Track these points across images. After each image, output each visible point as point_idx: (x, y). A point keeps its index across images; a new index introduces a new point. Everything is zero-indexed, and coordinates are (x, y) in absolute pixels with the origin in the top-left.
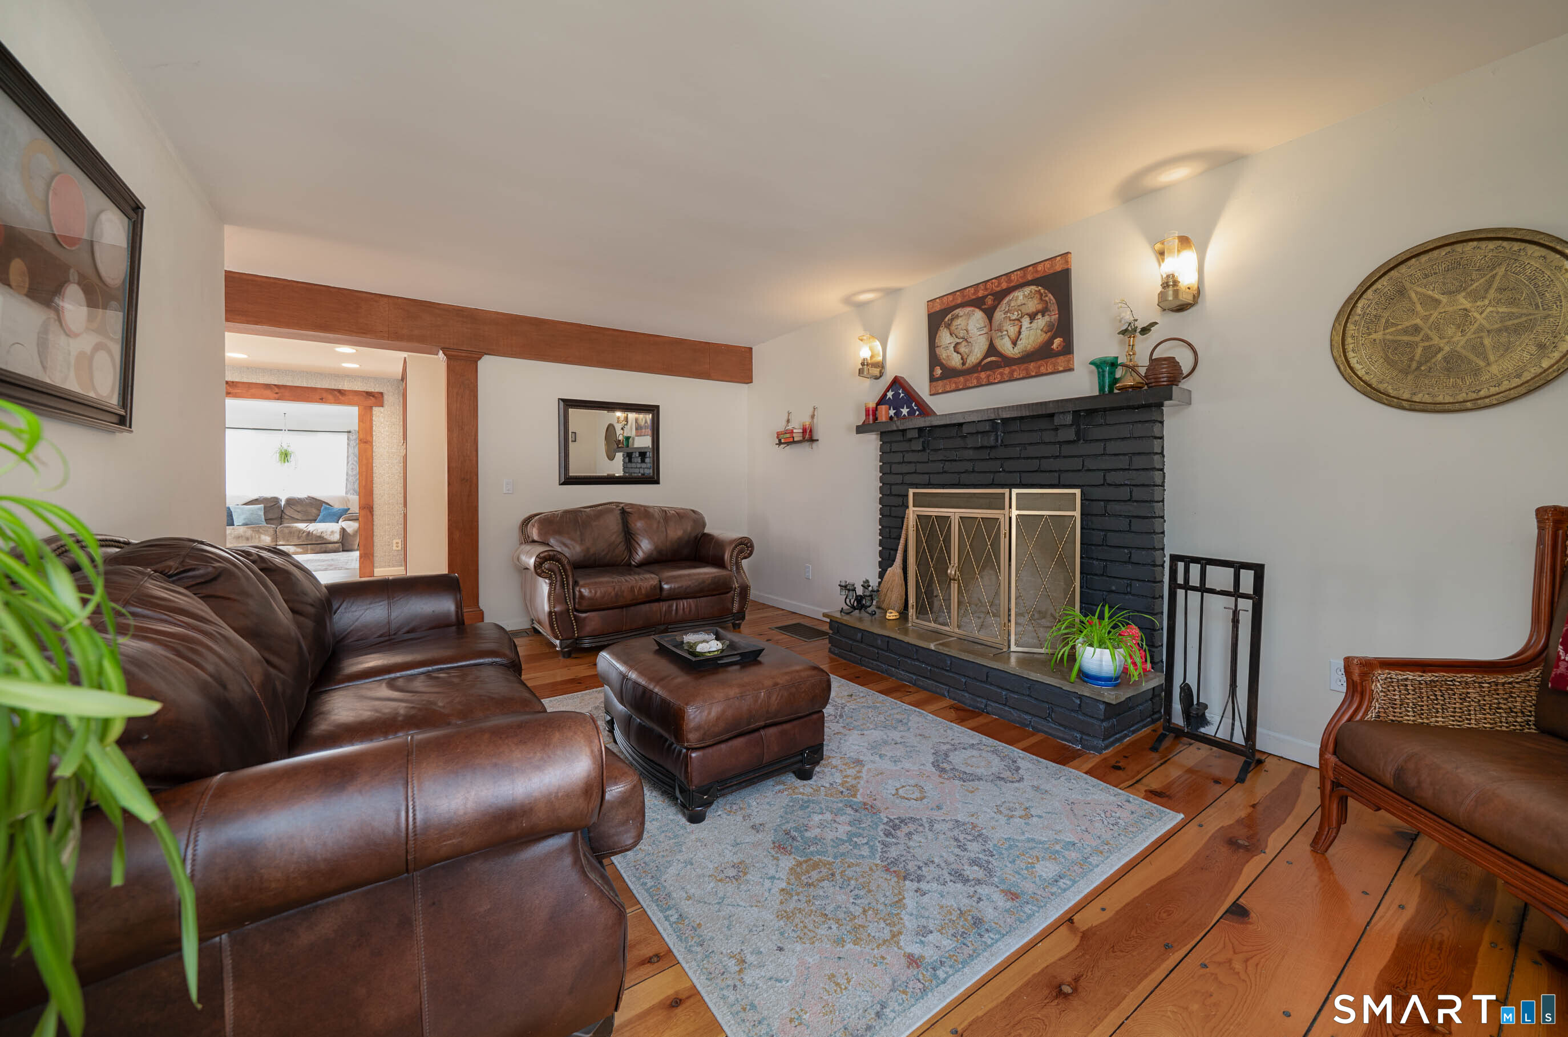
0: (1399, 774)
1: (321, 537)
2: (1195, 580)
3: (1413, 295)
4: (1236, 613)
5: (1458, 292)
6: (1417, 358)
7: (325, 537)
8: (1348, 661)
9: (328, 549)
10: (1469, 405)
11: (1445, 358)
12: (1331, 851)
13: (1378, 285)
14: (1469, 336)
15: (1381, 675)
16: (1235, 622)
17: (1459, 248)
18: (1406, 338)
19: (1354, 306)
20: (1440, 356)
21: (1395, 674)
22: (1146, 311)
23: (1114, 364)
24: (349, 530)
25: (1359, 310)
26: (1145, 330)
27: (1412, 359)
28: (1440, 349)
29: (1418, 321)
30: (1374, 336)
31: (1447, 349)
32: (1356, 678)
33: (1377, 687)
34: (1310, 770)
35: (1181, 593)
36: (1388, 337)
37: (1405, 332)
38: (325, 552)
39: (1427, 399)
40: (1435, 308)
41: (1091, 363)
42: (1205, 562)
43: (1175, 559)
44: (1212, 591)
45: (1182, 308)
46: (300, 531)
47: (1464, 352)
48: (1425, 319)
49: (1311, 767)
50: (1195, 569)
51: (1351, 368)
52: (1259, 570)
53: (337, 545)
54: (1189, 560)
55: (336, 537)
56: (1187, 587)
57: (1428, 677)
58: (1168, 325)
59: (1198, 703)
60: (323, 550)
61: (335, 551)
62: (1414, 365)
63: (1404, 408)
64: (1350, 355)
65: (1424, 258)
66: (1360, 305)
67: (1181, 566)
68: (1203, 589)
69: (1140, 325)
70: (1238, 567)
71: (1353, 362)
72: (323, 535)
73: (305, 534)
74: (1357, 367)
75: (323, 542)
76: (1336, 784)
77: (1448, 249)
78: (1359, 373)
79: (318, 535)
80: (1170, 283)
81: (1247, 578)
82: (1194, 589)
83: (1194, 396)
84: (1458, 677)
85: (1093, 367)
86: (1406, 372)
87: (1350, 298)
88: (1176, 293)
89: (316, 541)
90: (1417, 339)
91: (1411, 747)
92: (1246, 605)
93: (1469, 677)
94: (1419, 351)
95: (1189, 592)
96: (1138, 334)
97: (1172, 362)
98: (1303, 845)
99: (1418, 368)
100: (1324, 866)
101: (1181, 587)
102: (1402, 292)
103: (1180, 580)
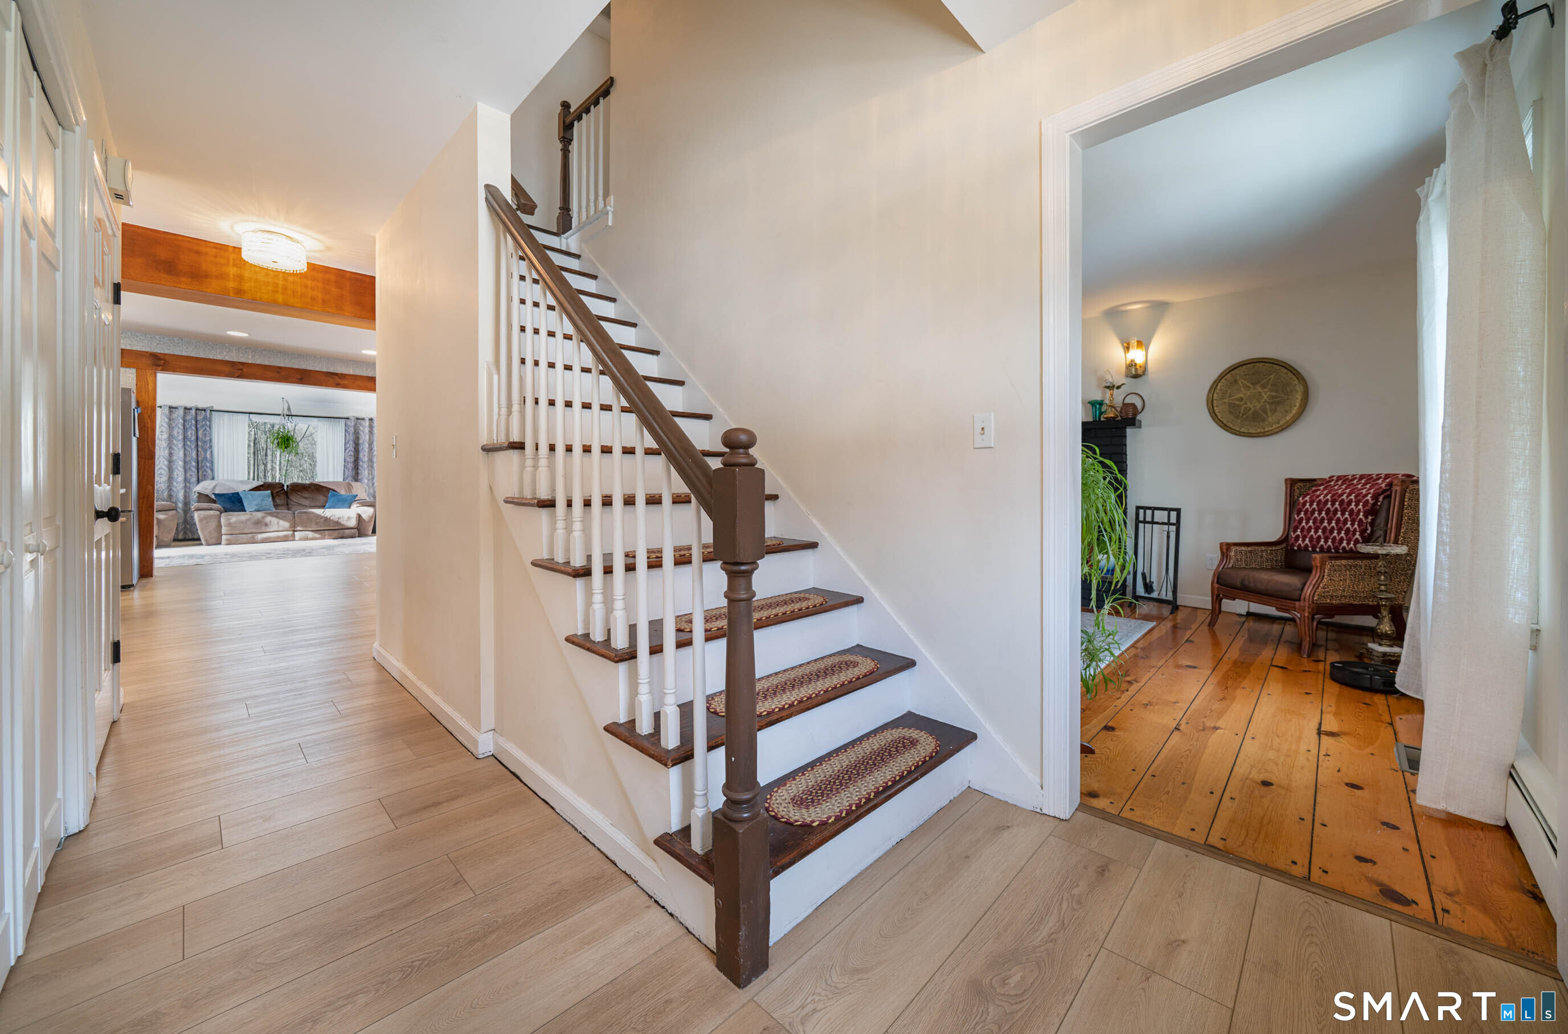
0: (1242, 583)
1: (337, 523)
2: (1149, 518)
3: (1241, 384)
4: (1168, 533)
5: (1257, 384)
6: (1242, 411)
7: (342, 522)
8: (1221, 544)
9: (345, 535)
10: (1261, 434)
11: (1253, 414)
12: (1216, 626)
13: (1226, 377)
14: (1262, 404)
15: (1233, 549)
16: (1168, 537)
17: (1257, 364)
18: (1238, 403)
19: (1217, 385)
20: (1250, 412)
21: (1238, 548)
22: (1119, 379)
23: (1101, 404)
24: (365, 516)
25: (1219, 387)
26: (1118, 387)
27: (1240, 412)
28: (1250, 409)
29: (1242, 395)
30: (1224, 400)
31: (1253, 409)
32: (1225, 551)
33: (1232, 554)
34: (1199, 611)
35: (1141, 525)
36: (1231, 401)
37: (1237, 399)
38: (342, 537)
39: (1246, 431)
40: (1249, 390)
41: (1089, 403)
42: (1154, 509)
43: (1138, 508)
44: (1157, 523)
45: (1136, 376)
46: (318, 516)
47: (1260, 411)
48: (1245, 394)
49: (1198, 608)
50: (1149, 512)
51: (1215, 414)
52: (1178, 511)
53: (353, 531)
54: (1145, 508)
55: (353, 523)
56: (1145, 522)
57: (1250, 549)
58: (1130, 385)
59: (1150, 581)
60: (341, 535)
61: (352, 537)
62: (1241, 415)
63: (1237, 434)
64: (1215, 408)
65: (1244, 367)
66: (1219, 385)
67: (1141, 511)
68: (1153, 522)
69: (1117, 385)
70: (1169, 510)
71: (1217, 411)
72: (341, 521)
73: (322, 520)
74: (1218, 414)
75: (340, 527)
76: (1218, 596)
77: (1253, 364)
78: (1219, 417)
79: (336, 520)
80: (1132, 365)
81: (1173, 514)
82: (1149, 522)
83: (1143, 424)
84: (1259, 548)
85: (1089, 405)
86: (1237, 418)
87: (1214, 383)
88: (1136, 369)
89: (334, 526)
90: (1242, 403)
91: (1244, 573)
92: (1173, 528)
93: (1263, 548)
94: (1243, 409)
95: (1146, 525)
96: (1115, 389)
97: (1133, 405)
98: (1205, 627)
99: (1242, 417)
100: (1213, 635)
101: (1141, 522)
102: (1236, 381)
103: (1141, 518)
